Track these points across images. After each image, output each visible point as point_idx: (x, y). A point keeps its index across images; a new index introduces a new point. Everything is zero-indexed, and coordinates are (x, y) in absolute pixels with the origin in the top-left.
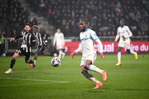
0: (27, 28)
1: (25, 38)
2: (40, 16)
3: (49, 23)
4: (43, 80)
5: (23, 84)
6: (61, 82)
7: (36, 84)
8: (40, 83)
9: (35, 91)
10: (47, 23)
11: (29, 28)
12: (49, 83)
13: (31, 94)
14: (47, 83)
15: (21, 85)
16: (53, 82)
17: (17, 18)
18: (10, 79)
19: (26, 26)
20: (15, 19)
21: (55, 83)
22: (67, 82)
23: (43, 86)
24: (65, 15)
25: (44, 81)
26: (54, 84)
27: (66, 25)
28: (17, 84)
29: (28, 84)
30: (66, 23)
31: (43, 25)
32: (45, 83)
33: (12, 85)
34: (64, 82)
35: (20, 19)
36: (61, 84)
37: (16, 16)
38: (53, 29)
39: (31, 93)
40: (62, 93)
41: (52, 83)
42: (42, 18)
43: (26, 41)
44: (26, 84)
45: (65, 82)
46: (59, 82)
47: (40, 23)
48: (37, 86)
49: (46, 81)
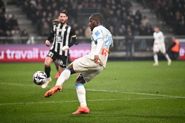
0: (61, 17)
1: (60, 33)
2: (145, 8)
3: (158, 16)
4: (150, 94)
5: (123, 99)
6: (174, 96)
7: (140, 99)
8: (146, 98)
9: (139, 109)
10: (155, 16)
11: (64, 17)
12: (158, 97)
13: (134, 112)
14: (155, 97)
15: (120, 99)
16: (163, 96)
17: (115, 11)
18: (106, 92)
19: (61, 14)
20: (112, 12)
21: (166, 98)
22: (182, 97)
23: (150, 103)
24: (180, 5)
25: (152, 96)
26: (165, 100)
27: (180, 20)
28: (114, 98)
29: (130, 99)
30: (181, 16)
31: (150, 19)
32: (152, 98)
33: (109, 100)
34: (178, 97)
35: (118, 12)
36: (174, 100)
37: (114, 7)
38: (163, 25)
39: (134, 110)
40: (176, 111)
41: (161, 98)
42: (148, 10)
43: (62, 38)
44: (126, 99)
45: (180, 97)
46: (171, 96)
47: (145, 17)
48: (142, 102)
49: (154, 95)
